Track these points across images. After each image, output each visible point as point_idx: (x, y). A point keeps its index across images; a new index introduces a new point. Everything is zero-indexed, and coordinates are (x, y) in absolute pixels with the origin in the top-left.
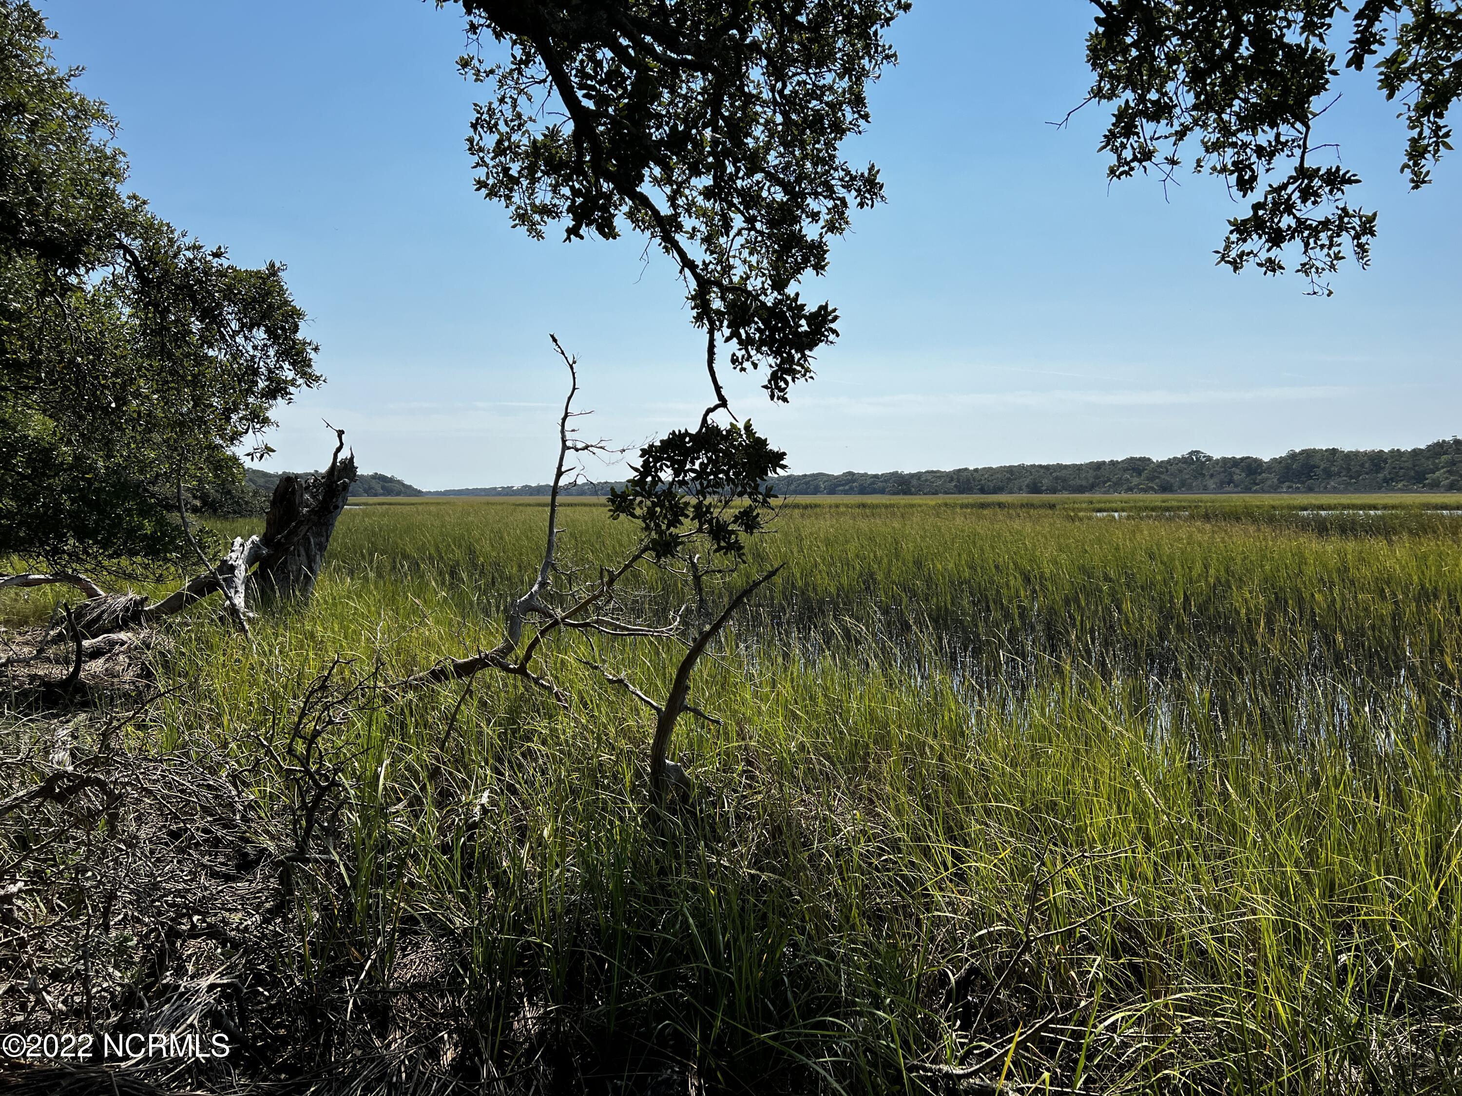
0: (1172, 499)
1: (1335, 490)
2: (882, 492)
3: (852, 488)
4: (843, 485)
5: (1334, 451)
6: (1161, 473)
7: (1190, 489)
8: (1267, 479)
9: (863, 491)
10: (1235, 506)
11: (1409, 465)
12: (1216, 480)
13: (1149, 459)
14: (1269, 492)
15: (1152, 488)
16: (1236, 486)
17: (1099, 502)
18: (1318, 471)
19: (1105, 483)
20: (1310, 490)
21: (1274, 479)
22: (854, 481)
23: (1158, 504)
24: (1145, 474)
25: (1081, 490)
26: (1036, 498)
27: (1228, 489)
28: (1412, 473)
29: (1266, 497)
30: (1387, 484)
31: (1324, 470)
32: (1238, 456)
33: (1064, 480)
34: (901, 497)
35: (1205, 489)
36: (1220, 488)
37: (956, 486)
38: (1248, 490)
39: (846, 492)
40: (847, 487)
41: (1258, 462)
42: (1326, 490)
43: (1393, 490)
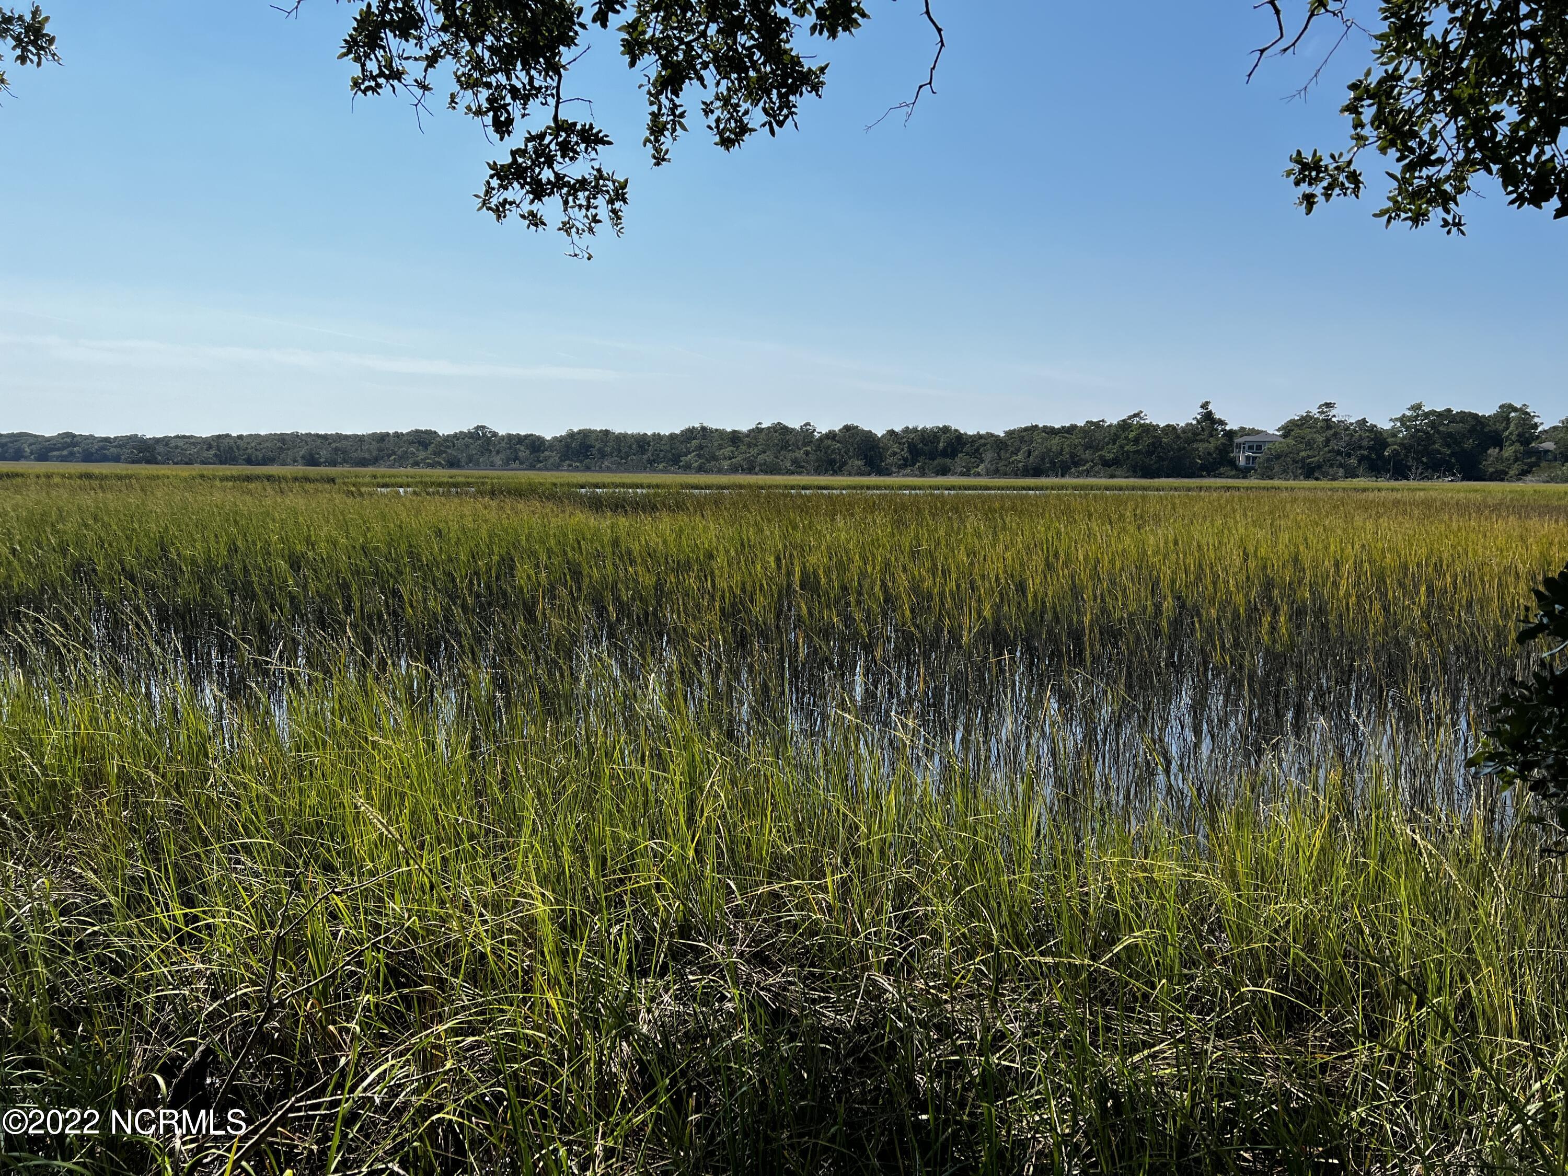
0: (460, 475)
1: (609, 469)
2: (117, 459)
3: (72, 454)
4: (58, 449)
5: (607, 432)
6: (448, 447)
7: (477, 465)
8: (550, 457)
9: (88, 457)
10: (520, 483)
11: (667, 447)
12: (502, 456)
13: (435, 433)
14: (552, 470)
15: (440, 464)
16: (521, 463)
17: (383, 477)
18: (594, 451)
19: (389, 456)
20: (588, 469)
21: (555, 457)
22: (75, 445)
23: (445, 480)
24: (431, 448)
25: (363, 463)
26: (312, 471)
27: (514, 466)
28: (670, 455)
29: (548, 474)
30: (650, 465)
31: (599, 449)
32: (523, 433)
33: (344, 452)
34: (144, 466)
35: (492, 466)
36: (506, 465)
37: (215, 455)
38: (532, 467)
39: (63, 459)
40: (65, 453)
41: (540, 439)
42: (601, 470)
43: (655, 471)
